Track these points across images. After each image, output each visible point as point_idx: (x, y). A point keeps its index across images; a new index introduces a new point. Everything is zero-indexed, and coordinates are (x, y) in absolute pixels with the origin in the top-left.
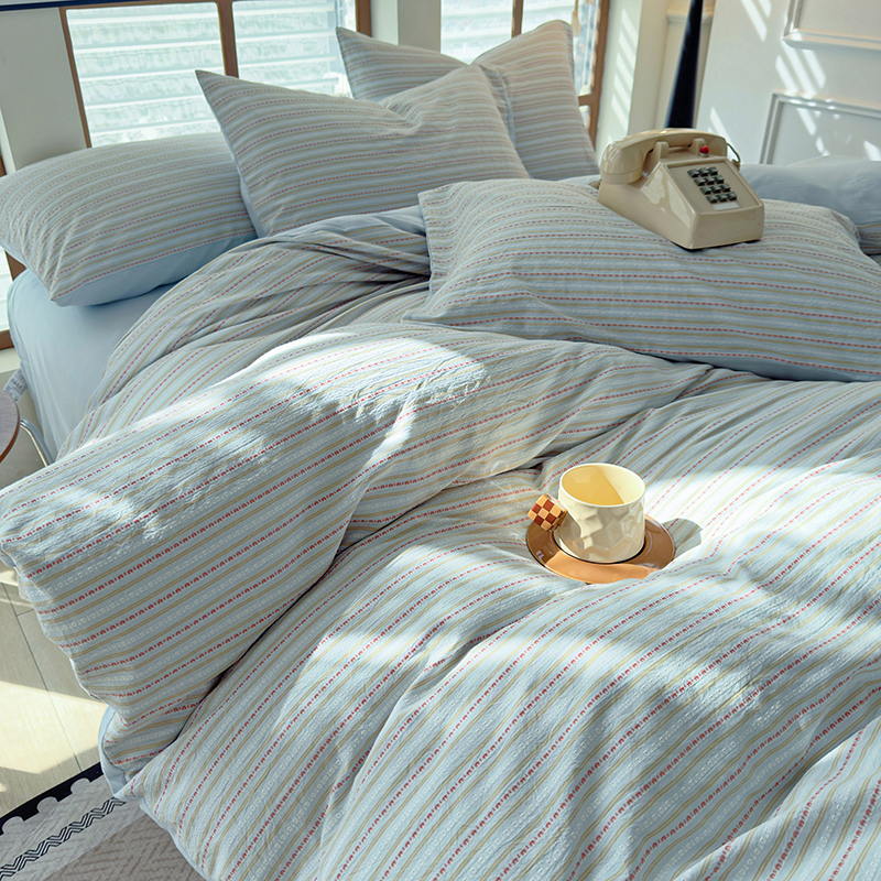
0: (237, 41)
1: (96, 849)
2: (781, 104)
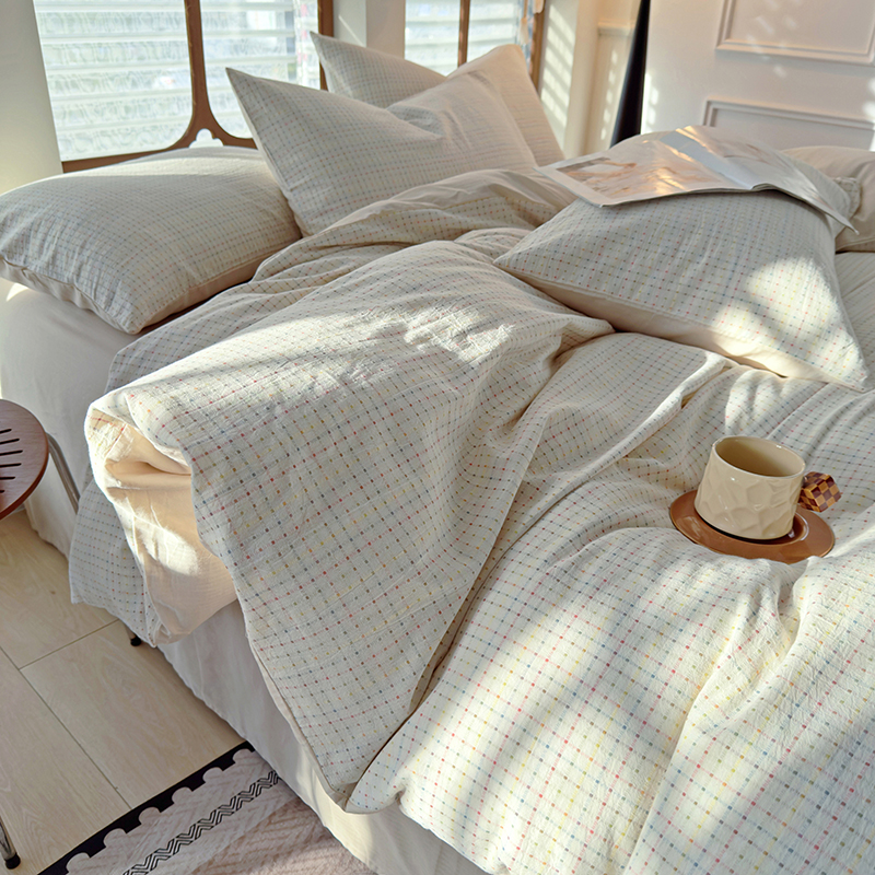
1: (210, 863)
2: (715, 111)
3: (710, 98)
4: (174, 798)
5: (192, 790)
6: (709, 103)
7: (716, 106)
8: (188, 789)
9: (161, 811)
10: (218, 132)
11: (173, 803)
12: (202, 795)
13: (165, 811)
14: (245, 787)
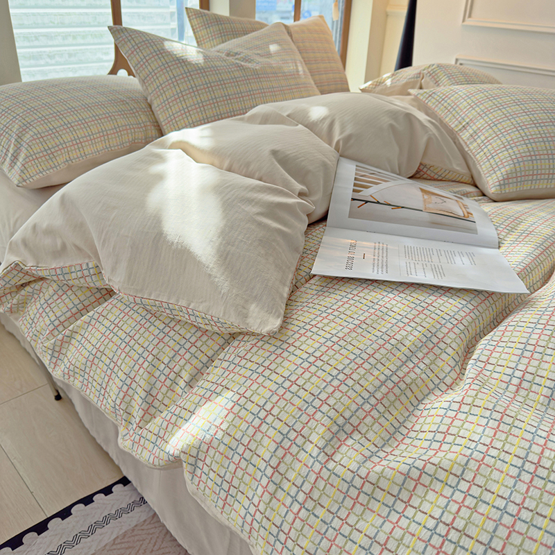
3: (458, 57)
4: (49, 526)
5: (63, 520)
6: (457, 60)
7: (462, 62)
8: (60, 519)
9: (39, 535)
11: (48, 529)
12: (68, 523)
14: (99, 518)
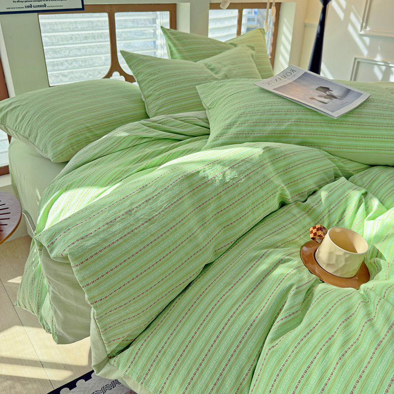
0: (117, 30)
2: (359, 62)
3: (356, 57)
4: (77, 384)
5: (86, 381)
6: (355, 59)
7: (359, 60)
8: (84, 380)
9: (70, 390)
10: (122, 73)
11: (76, 386)
12: (89, 384)
13: (72, 390)
14: (109, 382)
